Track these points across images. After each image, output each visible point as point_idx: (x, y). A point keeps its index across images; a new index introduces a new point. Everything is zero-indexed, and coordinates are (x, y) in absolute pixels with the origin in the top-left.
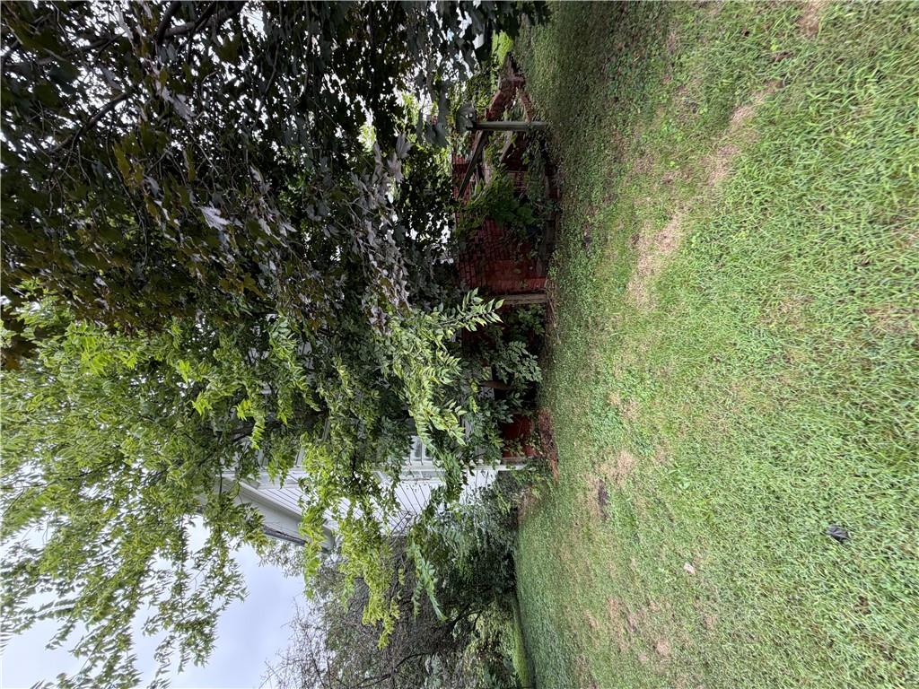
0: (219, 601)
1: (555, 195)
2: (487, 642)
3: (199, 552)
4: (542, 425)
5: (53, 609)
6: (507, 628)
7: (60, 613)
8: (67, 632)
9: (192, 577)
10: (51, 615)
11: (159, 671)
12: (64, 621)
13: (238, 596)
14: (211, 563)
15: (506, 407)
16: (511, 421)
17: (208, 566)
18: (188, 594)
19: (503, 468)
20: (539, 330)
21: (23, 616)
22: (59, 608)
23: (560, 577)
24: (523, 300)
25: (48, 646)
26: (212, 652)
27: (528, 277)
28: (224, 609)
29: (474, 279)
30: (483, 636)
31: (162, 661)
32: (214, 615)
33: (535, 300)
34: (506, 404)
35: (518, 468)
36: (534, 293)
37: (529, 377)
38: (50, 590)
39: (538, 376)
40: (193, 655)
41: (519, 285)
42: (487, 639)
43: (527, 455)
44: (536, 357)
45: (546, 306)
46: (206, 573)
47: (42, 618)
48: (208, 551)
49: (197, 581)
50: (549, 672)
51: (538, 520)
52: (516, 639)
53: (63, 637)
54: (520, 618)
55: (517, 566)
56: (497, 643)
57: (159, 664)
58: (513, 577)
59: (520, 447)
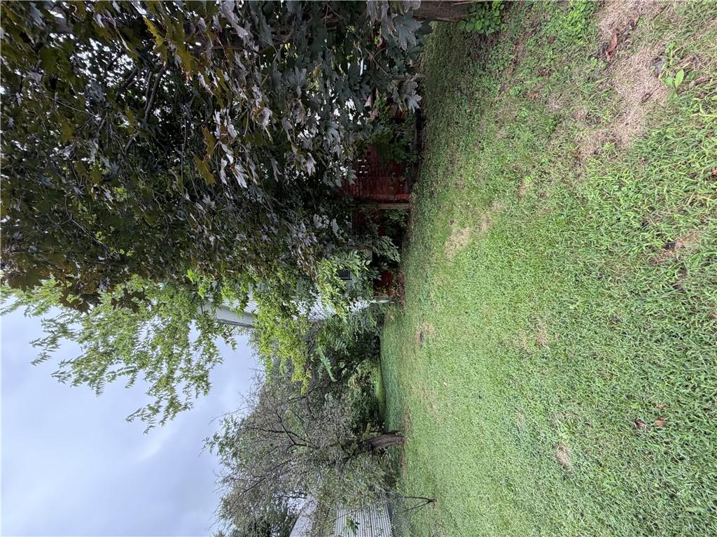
0: (209, 365)
1: (420, 147)
2: (362, 376)
3: (195, 342)
4: (400, 279)
5: (124, 371)
6: (374, 371)
7: (128, 373)
8: (133, 381)
9: (194, 354)
10: (123, 373)
11: (187, 399)
12: (131, 376)
13: (219, 362)
14: (202, 347)
15: (377, 272)
16: (380, 279)
17: (201, 349)
18: (193, 364)
19: (374, 301)
20: (403, 224)
21: (110, 375)
22: (126, 370)
23: (401, 361)
24: (393, 207)
25: (126, 387)
26: (211, 389)
27: (398, 193)
28: (212, 368)
29: (361, 192)
30: (360, 372)
31: (187, 394)
32: (207, 371)
33: (401, 207)
34: (377, 270)
35: (382, 301)
36: (401, 202)
37: (392, 258)
38: (121, 363)
39: (398, 259)
40: (202, 392)
41: (392, 198)
42: (362, 374)
43: (389, 295)
44: (397, 247)
45: (409, 211)
46: (201, 352)
47: (120, 375)
48: (200, 341)
49: (196, 357)
50: (392, 399)
51: (394, 326)
52: (379, 378)
53: (132, 383)
54: (381, 370)
55: (381, 344)
56: (367, 377)
57: (186, 396)
58: (379, 348)
59: (385, 292)
